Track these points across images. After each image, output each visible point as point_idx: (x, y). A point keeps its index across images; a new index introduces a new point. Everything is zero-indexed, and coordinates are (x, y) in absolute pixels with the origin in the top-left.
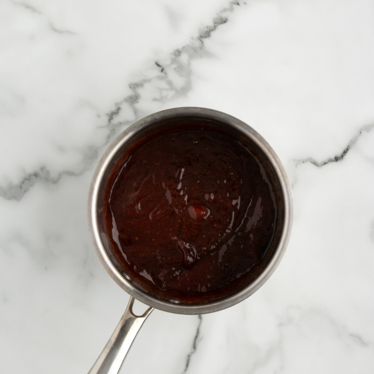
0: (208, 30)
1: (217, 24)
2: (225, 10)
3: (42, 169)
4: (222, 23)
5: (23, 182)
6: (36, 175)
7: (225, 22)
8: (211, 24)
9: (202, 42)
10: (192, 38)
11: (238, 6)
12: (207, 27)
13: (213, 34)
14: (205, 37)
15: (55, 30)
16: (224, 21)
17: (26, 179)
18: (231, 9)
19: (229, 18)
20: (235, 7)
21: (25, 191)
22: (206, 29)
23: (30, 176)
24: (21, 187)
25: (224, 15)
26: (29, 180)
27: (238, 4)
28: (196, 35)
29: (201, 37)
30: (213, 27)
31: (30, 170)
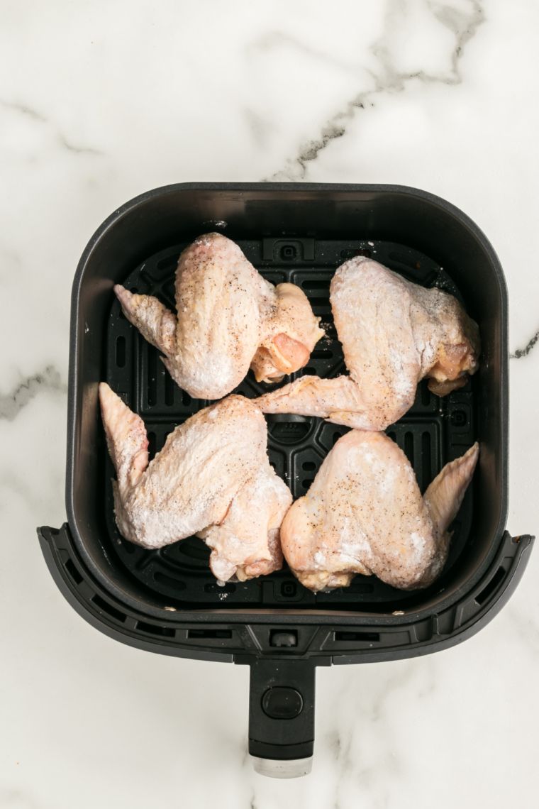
0: (314, 147)
1: (327, 138)
2: (340, 116)
3: (49, 369)
4: (335, 137)
5: (18, 391)
6: (38, 379)
7: (341, 134)
8: (318, 138)
9: (304, 167)
10: (289, 161)
11: (361, 108)
12: (313, 143)
13: (321, 153)
14: (309, 159)
15: (70, 148)
16: (339, 133)
17: (22, 386)
18: (351, 115)
19: (347, 129)
20: (357, 110)
21: (21, 406)
22: (310, 147)
23: (29, 381)
24: (15, 399)
25: (340, 124)
26: (28, 388)
27: (362, 106)
28: (295, 155)
29: (302, 158)
30: (322, 143)
31: (30, 371)
